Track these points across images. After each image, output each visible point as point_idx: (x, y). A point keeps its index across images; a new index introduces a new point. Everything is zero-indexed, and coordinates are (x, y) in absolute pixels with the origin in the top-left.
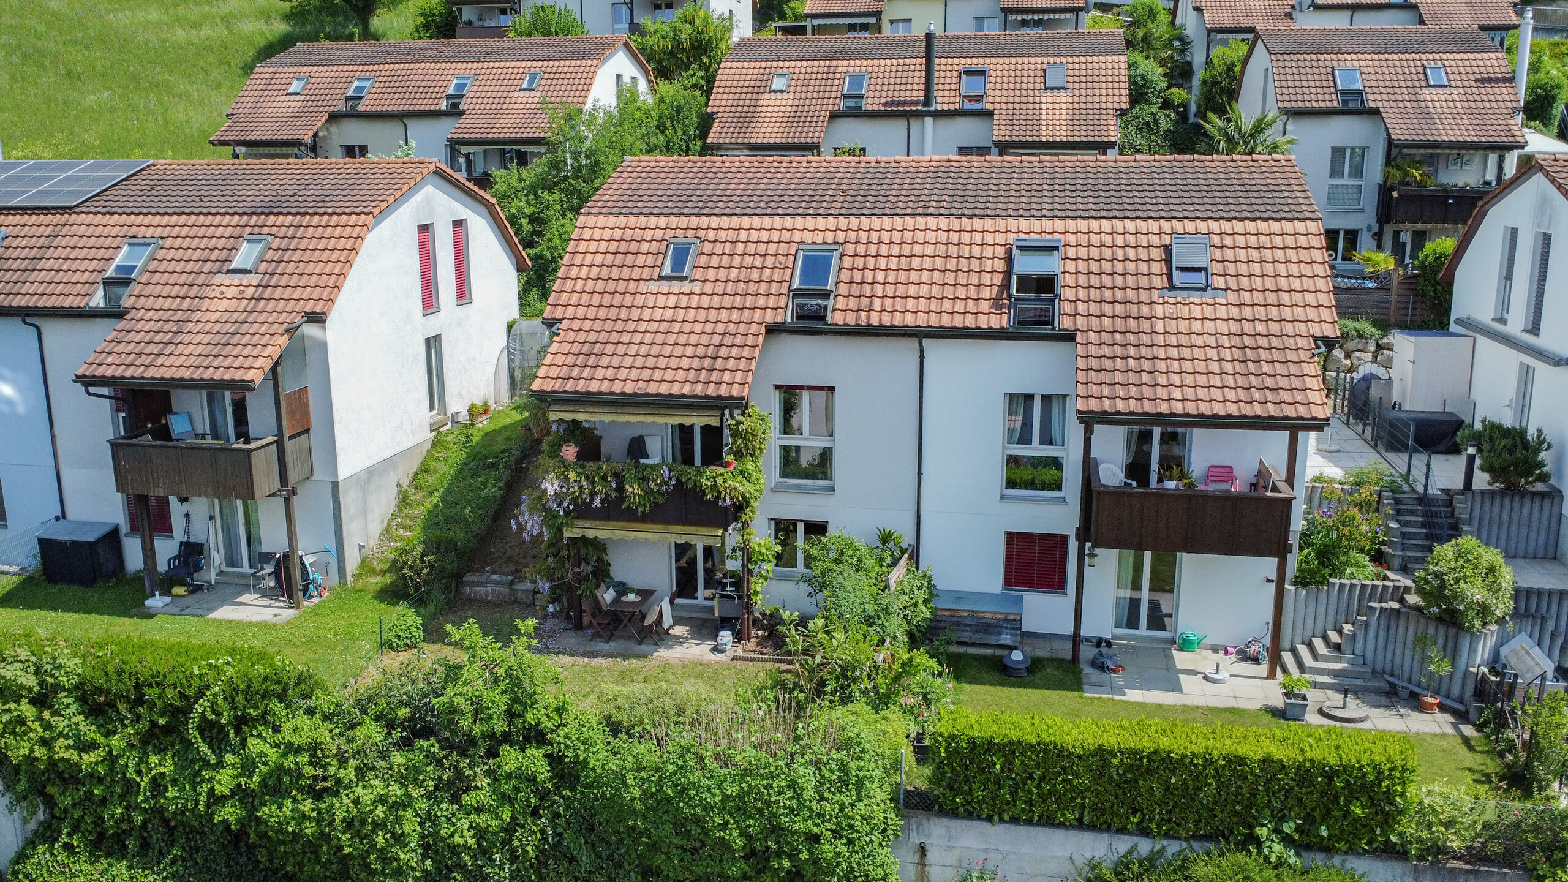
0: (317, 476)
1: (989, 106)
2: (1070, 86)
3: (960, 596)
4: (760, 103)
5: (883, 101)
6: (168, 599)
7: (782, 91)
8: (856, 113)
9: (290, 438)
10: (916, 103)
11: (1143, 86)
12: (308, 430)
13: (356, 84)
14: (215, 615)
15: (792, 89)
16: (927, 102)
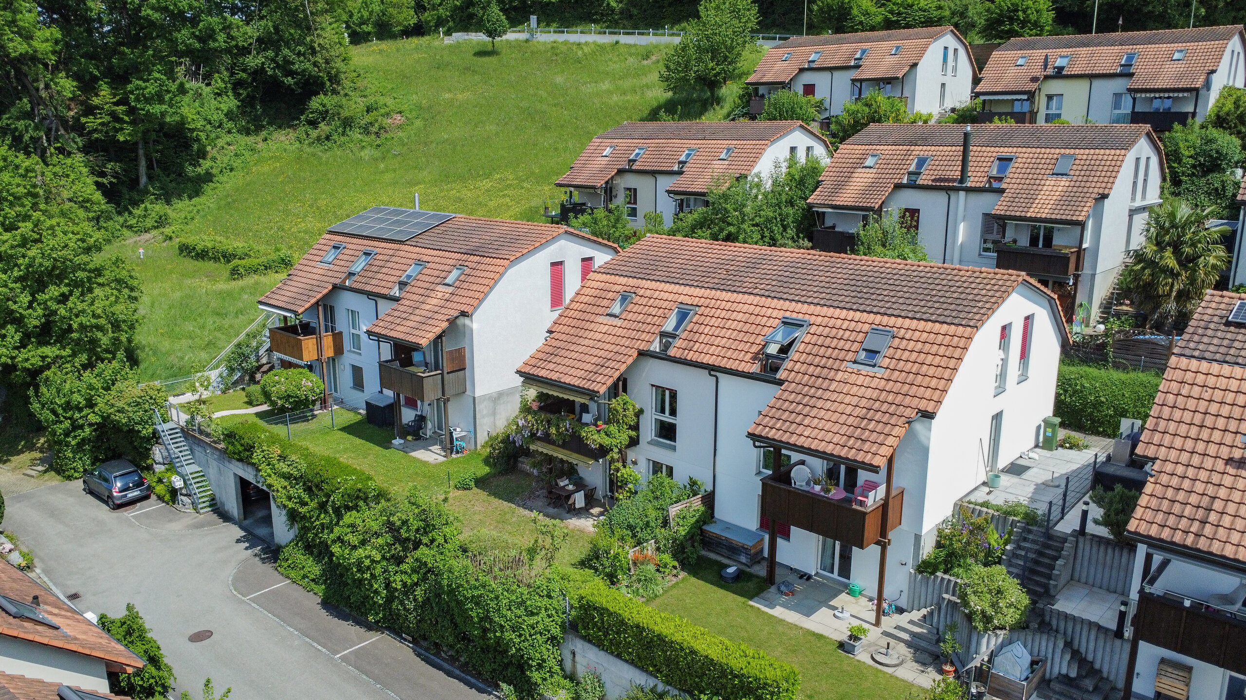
0: (467, 393)
1: (1004, 186)
2: (1072, 173)
3: (729, 526)
4: (854, 175)
5: (933, 177)
6: (402, 441)
7: (870, 167)
8: (913, 186)
9: (448, 373)
10: (954, 180)
11: (1217, 158)
12: (464, 369)
13: (637, 151)
14: (414, 454)
15: (877, 166)
16: (963, 179)
